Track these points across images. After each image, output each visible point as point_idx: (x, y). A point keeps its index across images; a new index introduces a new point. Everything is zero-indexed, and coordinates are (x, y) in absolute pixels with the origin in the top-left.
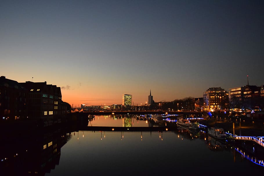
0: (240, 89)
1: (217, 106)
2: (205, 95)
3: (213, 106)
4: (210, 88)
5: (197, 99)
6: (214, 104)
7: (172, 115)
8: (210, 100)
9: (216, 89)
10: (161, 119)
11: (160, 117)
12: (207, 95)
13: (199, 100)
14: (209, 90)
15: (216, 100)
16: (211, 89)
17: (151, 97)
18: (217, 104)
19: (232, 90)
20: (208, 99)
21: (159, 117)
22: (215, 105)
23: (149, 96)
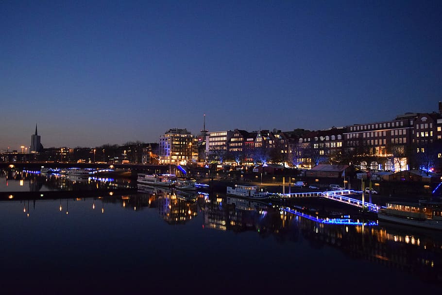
0: (225, 134)
1: (181, 157)
2: (163, 140)
3: (176, 157)
4: (172, 129)
5: (148, 145)
6: (177, 153)
7: (104, 171)
8: (172, 148)
9: (180, 132)
10: (85, 176)
11: (86, 173)
12: (166, 139)
13: (150, 146)
14: (169, 131)
15: (180, 148)
16: (173, 131)
17: (36, 139)
18: (181, 153)
19: (212, 135)
20: (169, 146)
21: (83, 173)
22: (179, 155)
23: (33, 137)
